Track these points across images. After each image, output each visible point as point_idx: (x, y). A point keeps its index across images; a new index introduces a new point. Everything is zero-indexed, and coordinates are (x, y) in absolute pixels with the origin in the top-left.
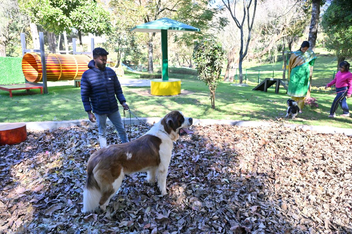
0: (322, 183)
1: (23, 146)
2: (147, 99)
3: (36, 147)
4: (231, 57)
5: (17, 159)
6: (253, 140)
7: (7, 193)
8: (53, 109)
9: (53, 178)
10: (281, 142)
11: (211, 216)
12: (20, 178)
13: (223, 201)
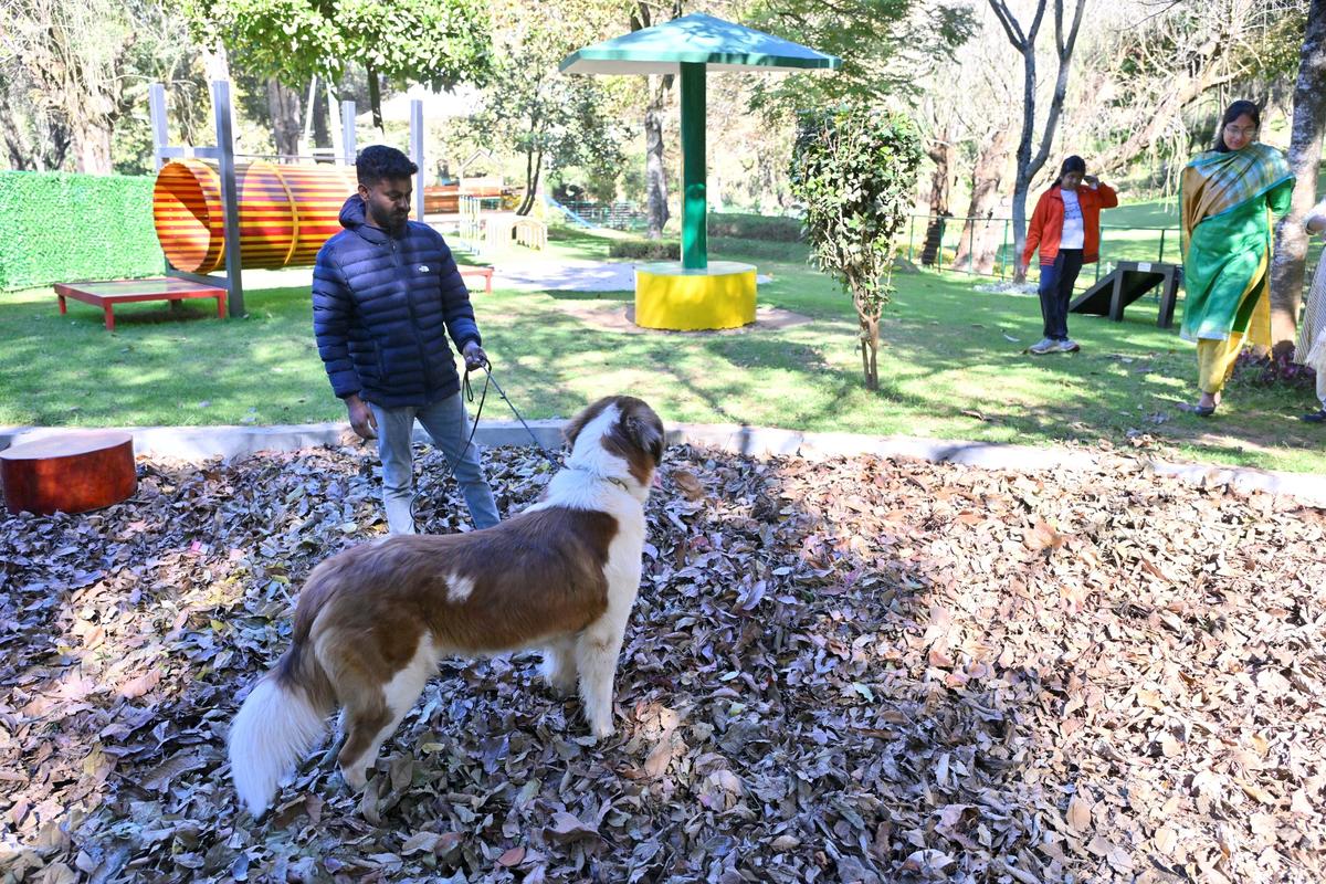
0: (1267, 722)
1: (117, 517)
2: (617, 345)
3: (160, 525)
4: (987, 171)
5: (86, 569)
6: (1003, 525)
7: (28, 696)
8: (252, 379)
9: (197, 647)
10: (1121, 540)
11: (768, 836)
12: (85, 642)
13: (828, 776)
